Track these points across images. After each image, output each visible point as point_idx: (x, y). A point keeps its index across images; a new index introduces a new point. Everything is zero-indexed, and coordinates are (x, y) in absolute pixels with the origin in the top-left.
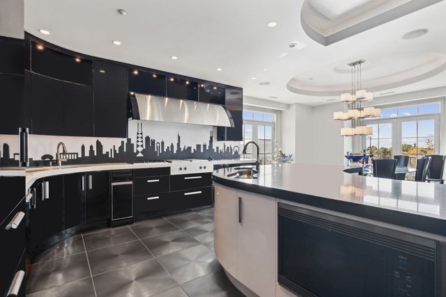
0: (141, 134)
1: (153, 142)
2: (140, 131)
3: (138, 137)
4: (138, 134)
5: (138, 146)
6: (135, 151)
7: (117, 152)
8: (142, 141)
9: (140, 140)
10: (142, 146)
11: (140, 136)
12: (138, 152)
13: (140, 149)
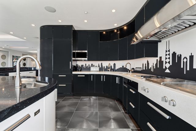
0: (169, 51)
1: (180, 57)
2: (168, 48)
3: (166, 55)
4: (166, 51)
5: (166, 63)
6: (164, 68)
7: (155, 68)
8: (169, 58)
9: (168, 56)
10: (169, 62)
11: (168, 53)
12: (166, 68)
13: (168, 65)
